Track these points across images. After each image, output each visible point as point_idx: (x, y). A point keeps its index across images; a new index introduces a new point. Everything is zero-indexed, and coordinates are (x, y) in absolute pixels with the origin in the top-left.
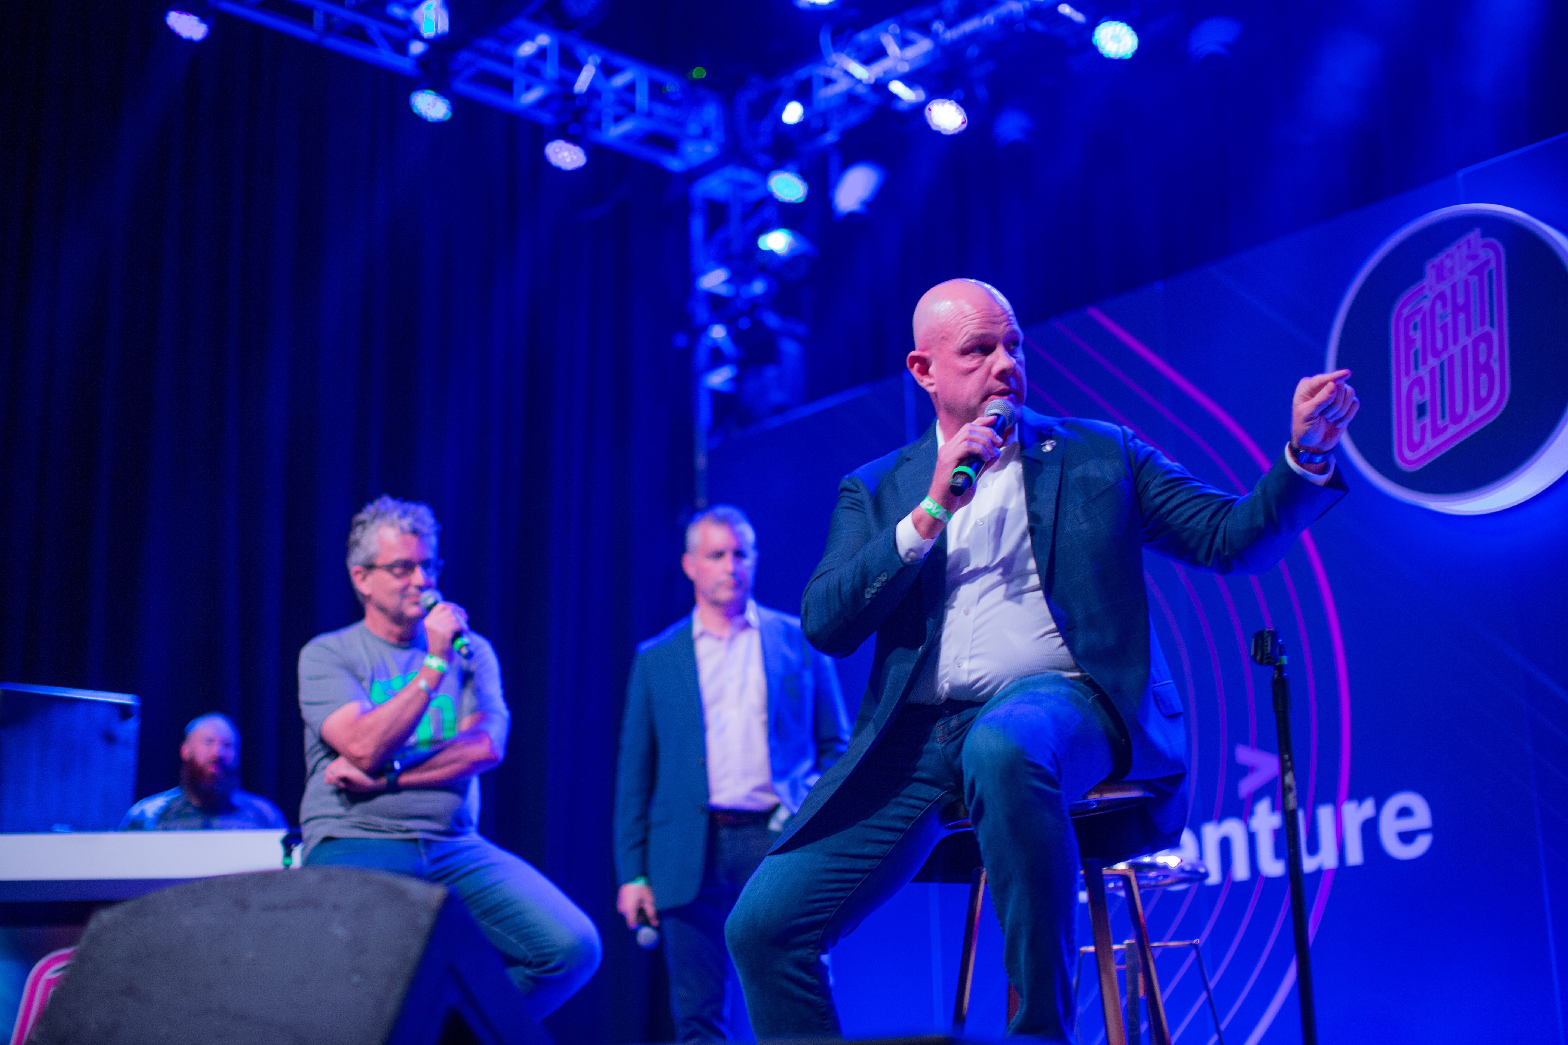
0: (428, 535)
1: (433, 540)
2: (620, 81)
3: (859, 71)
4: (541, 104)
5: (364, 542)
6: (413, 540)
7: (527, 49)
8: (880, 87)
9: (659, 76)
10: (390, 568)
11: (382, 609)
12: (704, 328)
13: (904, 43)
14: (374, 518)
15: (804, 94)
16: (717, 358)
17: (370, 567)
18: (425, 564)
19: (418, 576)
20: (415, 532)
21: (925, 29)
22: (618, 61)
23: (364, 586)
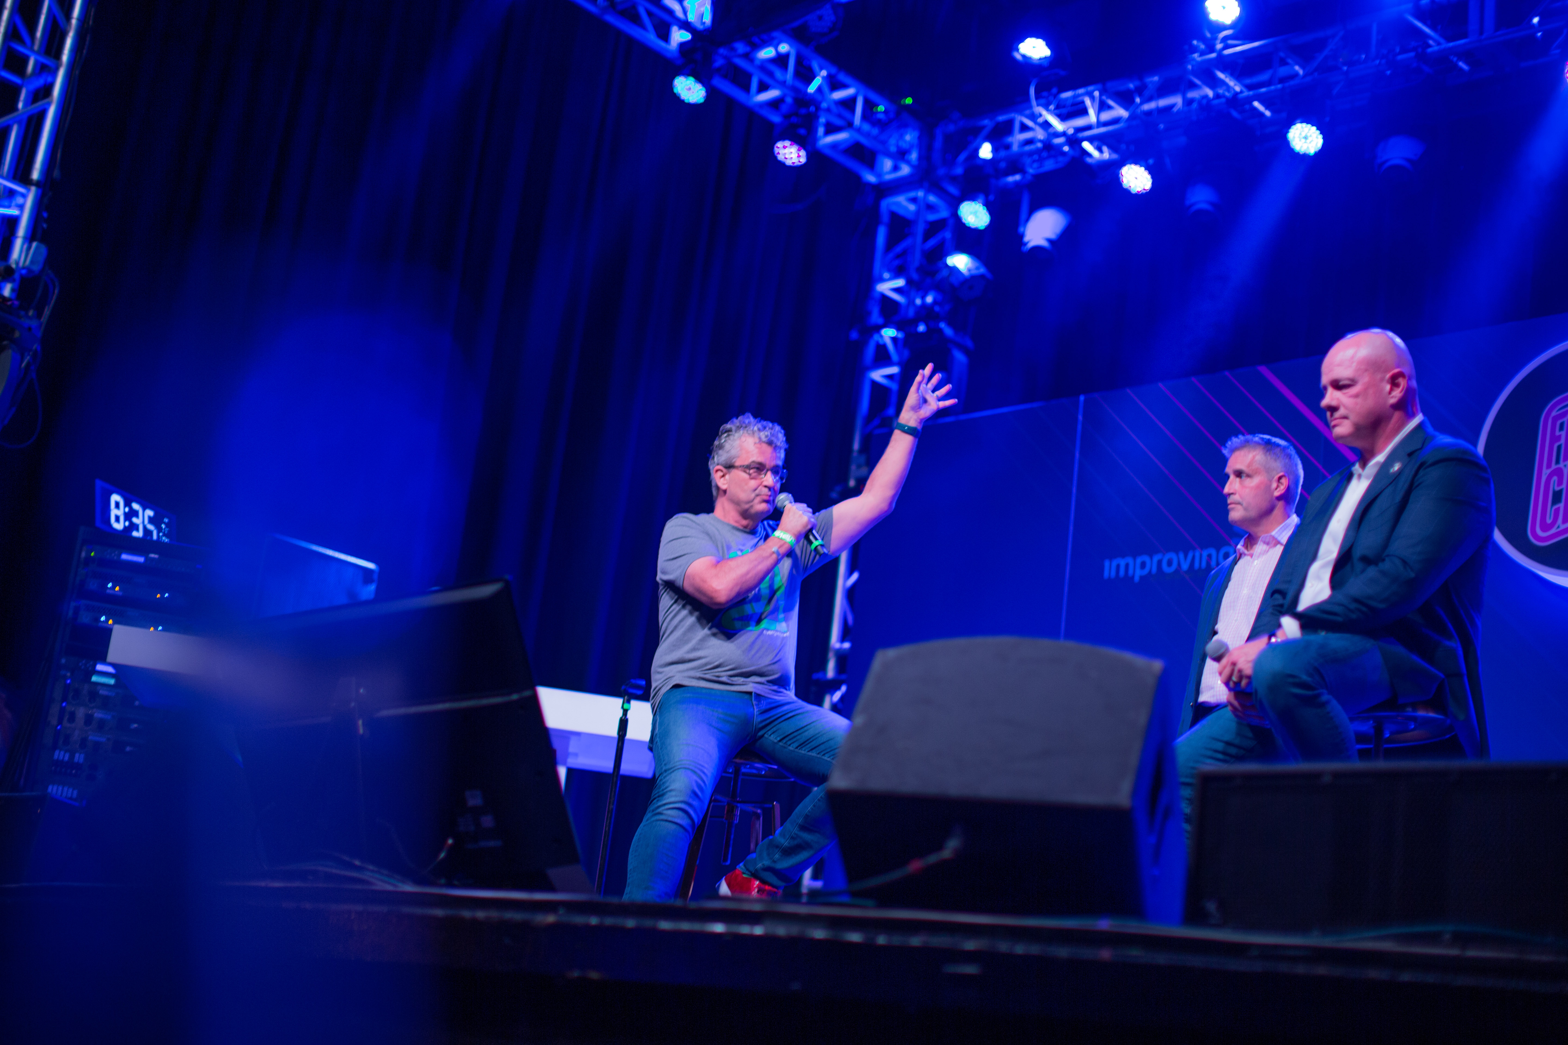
0: (780, 448)
1: (782, 455)
2: (838, 95)
3: (1058, 125)
4: (774, 104)
5: (727, 446)
6: (768, 450)
7: (768, 53)
8: (1074, 141)
9: (873, 96)
10: (747, 468)
11: (736, 502)
12: (878, 328)
13: (1103, 107)
14: (738, 428)
15: (998, 136)
16: (882, 358)
17: (730, 467)
18: (775, 470)
19: (769, 479)
20: (770, 443)
21: (1125, 99)
22: (842, 77)
23: (720, 480)
